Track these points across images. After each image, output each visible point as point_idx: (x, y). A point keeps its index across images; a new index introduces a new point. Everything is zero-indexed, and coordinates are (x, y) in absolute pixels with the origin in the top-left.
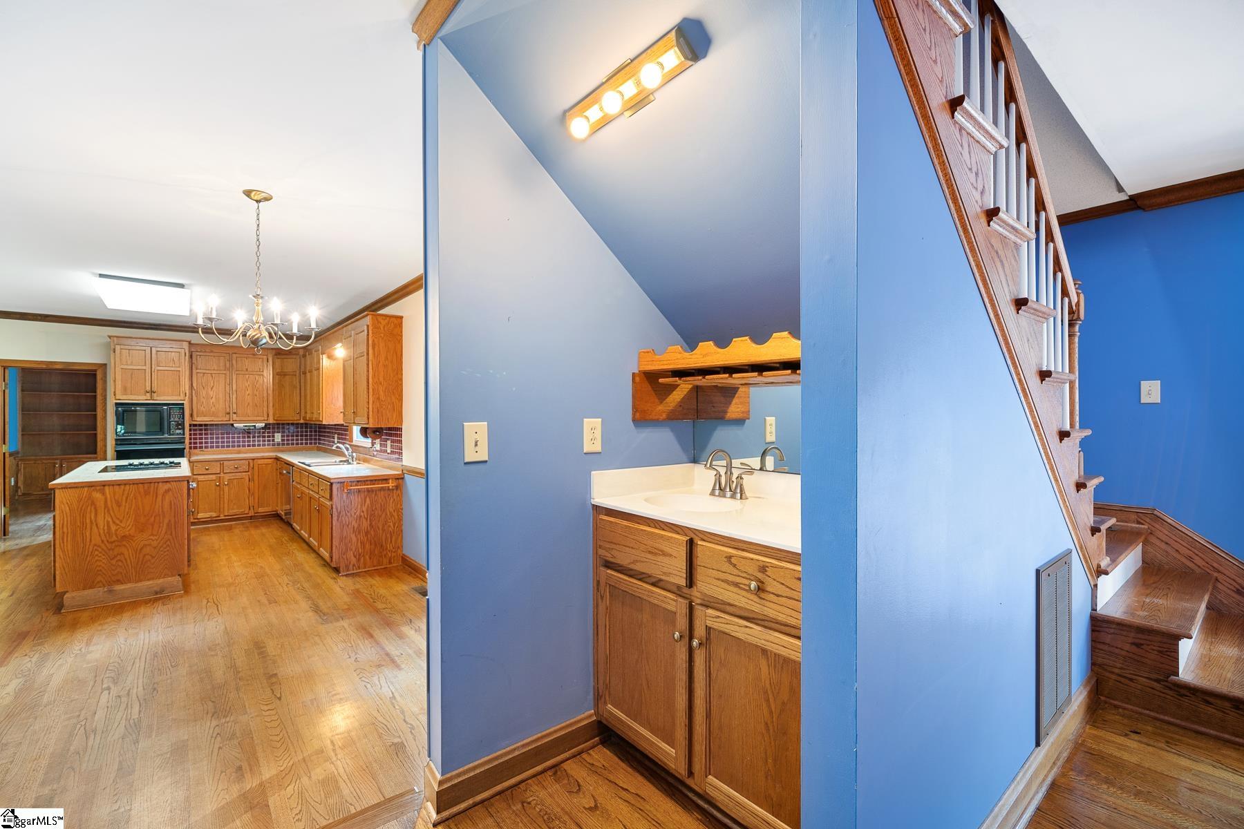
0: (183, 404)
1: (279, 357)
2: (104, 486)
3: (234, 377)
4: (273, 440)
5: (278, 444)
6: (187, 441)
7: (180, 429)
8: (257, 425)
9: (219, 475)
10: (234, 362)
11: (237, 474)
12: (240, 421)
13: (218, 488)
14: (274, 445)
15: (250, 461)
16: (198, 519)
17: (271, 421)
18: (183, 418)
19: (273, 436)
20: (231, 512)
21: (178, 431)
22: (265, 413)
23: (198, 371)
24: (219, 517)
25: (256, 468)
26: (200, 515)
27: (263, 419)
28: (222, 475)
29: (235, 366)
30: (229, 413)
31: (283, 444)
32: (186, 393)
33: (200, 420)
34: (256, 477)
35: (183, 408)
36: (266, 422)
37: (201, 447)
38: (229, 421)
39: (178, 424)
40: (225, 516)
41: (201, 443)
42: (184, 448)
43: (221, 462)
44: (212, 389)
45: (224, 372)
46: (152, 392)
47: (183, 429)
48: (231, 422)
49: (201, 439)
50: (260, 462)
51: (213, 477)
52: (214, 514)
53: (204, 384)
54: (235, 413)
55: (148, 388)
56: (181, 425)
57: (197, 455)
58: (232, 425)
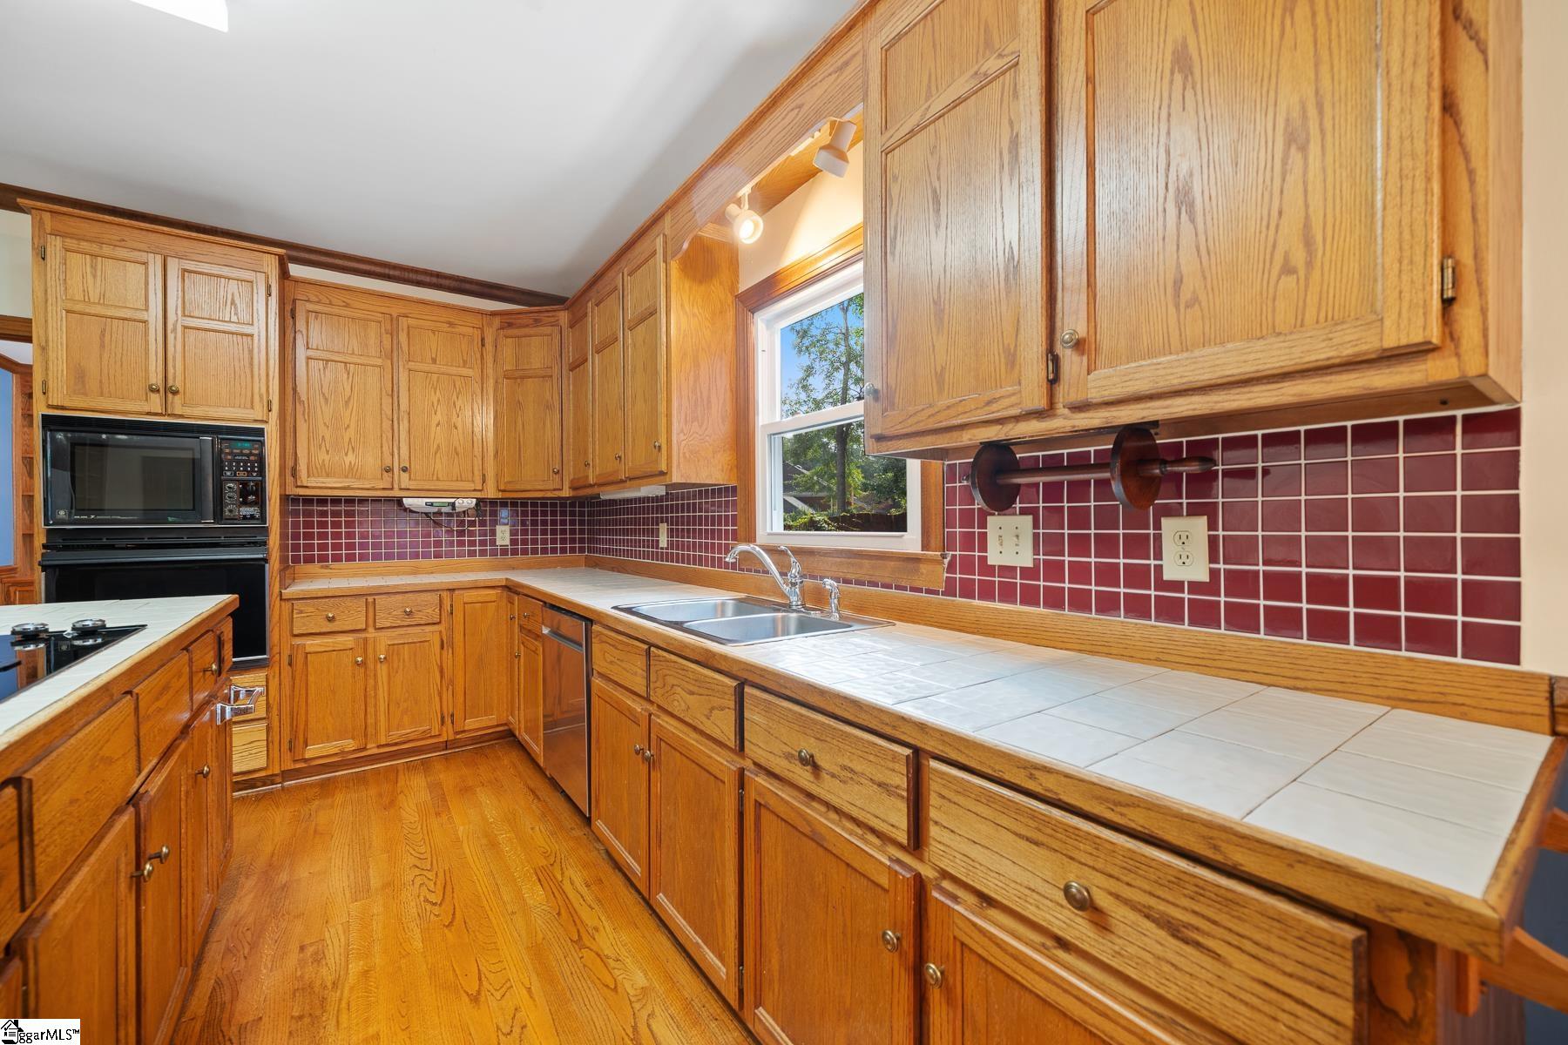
0: (260, 432)
1: (510, 332)
3: (403, 377)
4: (493, 542)
5: (504, 552)
6: (274, 540)
7: (251, 504)
8: (458, 502)
9: (363, 635)
10: (403, 337)
11: (410, 630)
12: (419, 492)
13: (362, 670)
14: (494, 553)
15: (445, 594)
16: (305, 760)
17: (491, 493)
18: (262, 472)
19: (493, 533)
20: (396, 735)
21: (246, 511)
22: (476, 473)
23: (311, 353)
24: (365, 749)
25: (458, 615)
26: (313, 751)
27: (471, 486)
28: (371, 633)
29: (405, 348)
30: (389, 470)
31: (515, 552)
32: (269, 403)
33: (315, 483)
34: (458, 638)
35: (262, 444)
36: (479, 495)
37: (323, 559)
38: (392, 489)
39: (244, 493)
40: (379, 747)
41: (323, 547)
42: (266, 560)
43: (368, 597)
44: (347, 403)
45: (379, 362)
46: (169, 391)
47: (261, 502)
48: (396, 493)
49: (323, 536)
50: (470, 596)
51: (348, 640)
52: (349, 744)
53: (325, 390)
54: (405, 470)
55: (156, 379)
56: (254, 493)
57: (311, 577)
58: (399, 501)
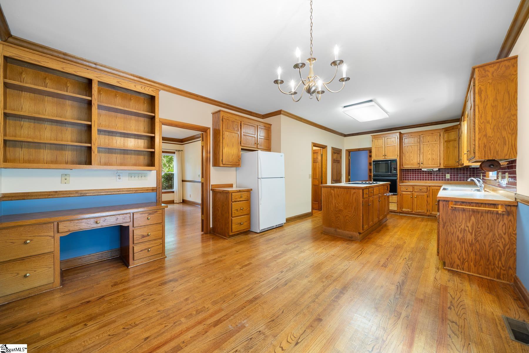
0: (396, 160)
1: (446, 132)
2: (334, 188)
3: (422, 146)
4: (445, 178)
5: (448, 180)
6: (398, 176)
7: (395, 171)
8: (434, 169)
9: (412, 193)
10: (422, 139)
11: (421, 193)
12: (425, 167)
13: (412, 198)
14: (445, 180)
15: (428, 187)
16: (402, 211)
17: (442, 167)
18: (397, 166)
19: (445, 176)
20: (418, 211)
21: (394, 172)
22: (438, 163)
23: (405, 145)
24: (412, 212)
25: (431, 191)
26: (404, 210)
27: (437, 166)
28: (414, 192)
29: (422, 140)
30: (419, 164)
31: (451, 180)
32: (398, 155)
33: (406, 167)
34: (431, 195)
35: (397, 161)
36: (439, 168)
37: (408, 180)
38: (420, 167)
39: (394, 169)
40: (415, 212)
41: (408, 178)
42: (397, 179)
43: (413, 186)
44: (411, 153)
45: (417, 144)
46: (385, 155)
47: (396, 170)
48: (420, 168)
49: (408, 176)
50: (433, 188)
51: (410, 193)
52: (409, 210)
53: (407, 151)
54: (422, 163)
55: (384, 154)
56: (396, 169)
57: (406, 183)
58: (421, 169)
